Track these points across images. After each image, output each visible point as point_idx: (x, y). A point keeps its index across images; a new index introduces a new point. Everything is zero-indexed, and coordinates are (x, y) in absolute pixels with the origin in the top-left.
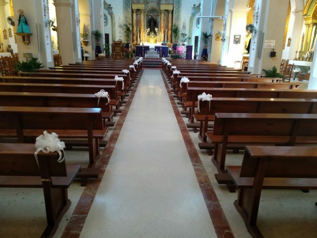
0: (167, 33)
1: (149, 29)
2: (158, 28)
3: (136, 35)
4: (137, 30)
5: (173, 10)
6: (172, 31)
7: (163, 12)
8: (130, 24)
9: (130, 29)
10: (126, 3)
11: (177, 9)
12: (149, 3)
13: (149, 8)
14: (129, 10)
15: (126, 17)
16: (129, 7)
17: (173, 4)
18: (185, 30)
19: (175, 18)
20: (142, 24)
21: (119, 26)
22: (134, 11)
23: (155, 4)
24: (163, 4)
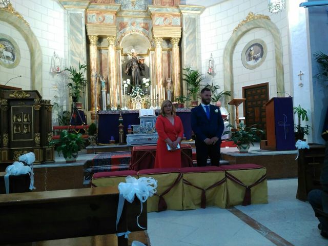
1: (129, 80)
2: (148, 77)
3: (98, 92)
4: (100, 82)
5: (181, 39)
6: (181, 79)
7: (158, 43)
8: (81, 67)
9: (82, 77)
10: (72, 23)
11: (190, 35)
12: (127, 25)
13: (126, 35)
14: (80, 37)
15: (72, 51)
16: (78, 31)
17: (180, 24)
18: (214, 77)
19: (187, 54)
20: (112, 69)
21: (52, 71)
22: (91, 40)
23: (139, 29)
24: (158, 25)
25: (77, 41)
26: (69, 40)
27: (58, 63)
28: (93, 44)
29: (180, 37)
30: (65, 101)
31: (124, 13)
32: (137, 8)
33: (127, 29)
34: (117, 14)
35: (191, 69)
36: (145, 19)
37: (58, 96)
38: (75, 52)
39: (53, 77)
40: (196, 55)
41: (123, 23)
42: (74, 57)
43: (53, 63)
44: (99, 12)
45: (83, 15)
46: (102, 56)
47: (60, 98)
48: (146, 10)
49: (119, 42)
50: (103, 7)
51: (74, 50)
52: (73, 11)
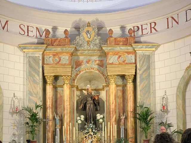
0: (125, 124)
1: (83, 117)
3: (52, 129)
5: (135, 76)
6: (135, 118)
7: (112, 81)
8: (37, 107)
9: (37, 117)
10: (30, 66)
11: (143, 72)
12: (83, 64)
13: (81, 73)
14: (38, 78)
15: (30, 92)
16: (36, 73)
17: (134, 61)
18: (167, 114)
19: (140, 91)
20: (66, 107)
21: (11, 111)
22: (48, 80)
23: (94, 66)
24: (112, 64)
25: (34, 82)
26: (28, 82)
27: (17, 104)
28: (50, 84)
29: (134, 74)
30: (22, 138)
31: (80, 52)
32: (92, 47)
33: (83, 67)
34: (72, 54)
35: (144, 106)
36: (100, 56)
37: (17, 133)
38: (32, 92)
39: (12, 116)
40: (150, 92)
41: (79, 61)
42: (31, 97)
43: (12, 104)
44: (55, 54)
45: (41, 58)
46: (58, 93)
47: (18, 135)
48: (101, 49)
49: (74, 80)
50: (59, 49)
51: (31, 90)
52: (31, 54)
